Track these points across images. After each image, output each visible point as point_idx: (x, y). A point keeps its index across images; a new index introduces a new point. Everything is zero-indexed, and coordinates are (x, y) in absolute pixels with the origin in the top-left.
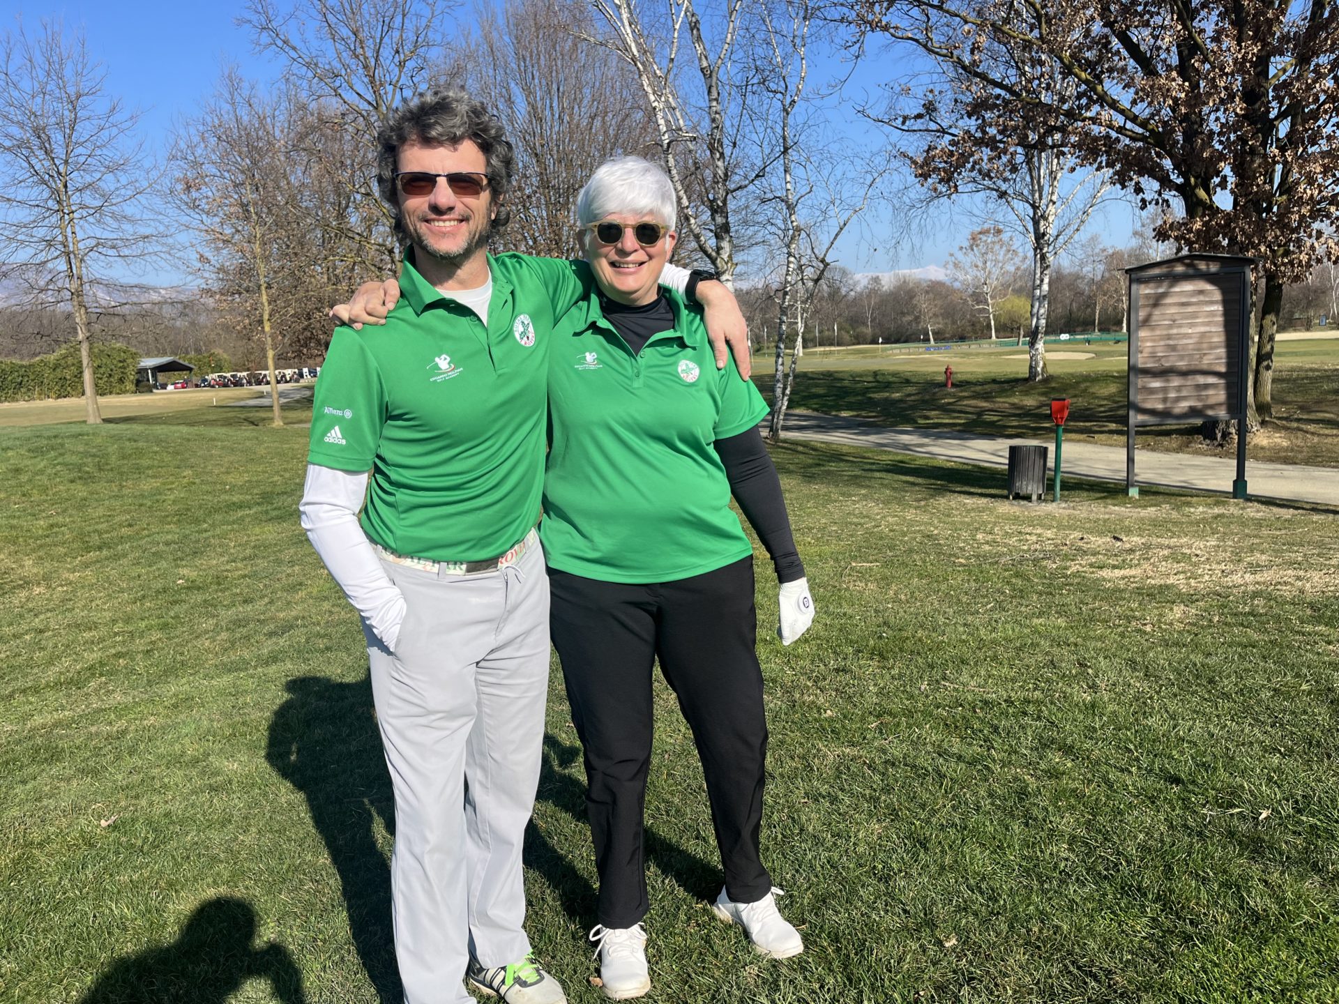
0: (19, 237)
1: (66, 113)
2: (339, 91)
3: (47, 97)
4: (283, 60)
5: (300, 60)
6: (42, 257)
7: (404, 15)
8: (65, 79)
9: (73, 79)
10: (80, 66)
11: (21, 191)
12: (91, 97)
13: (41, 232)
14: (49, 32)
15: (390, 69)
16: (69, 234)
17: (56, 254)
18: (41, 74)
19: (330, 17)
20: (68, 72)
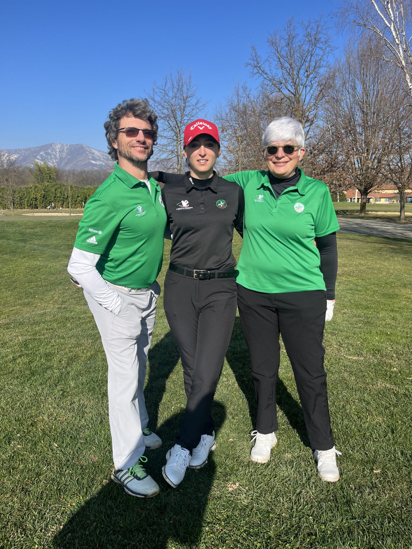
0: (163, 150)
1: (183, 104)
2: (281, 90)
3: (177, 98)
4: (261, 78)
5: (268, 78)
6: (170, 157)
7: (311, 56)
8: (183, 91)
9: (186, 91)
10: (188, 86)
11: (165, 133)
12: (191, 98)
13: (170, 148)
14: (180, 74)
15: (302, 79)
16: (179, 149)
17: (174, 156)
18: (176, 90)
19: (281, 60)
20: (185, 89)
